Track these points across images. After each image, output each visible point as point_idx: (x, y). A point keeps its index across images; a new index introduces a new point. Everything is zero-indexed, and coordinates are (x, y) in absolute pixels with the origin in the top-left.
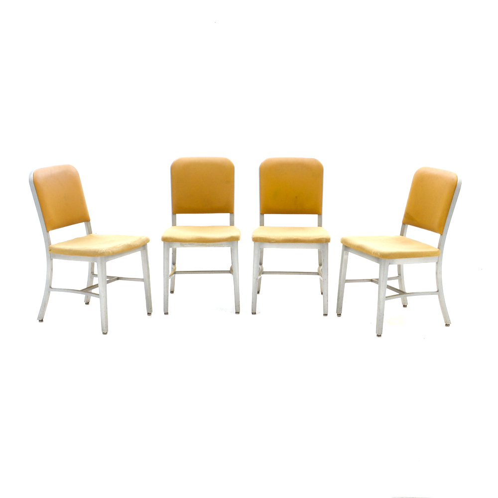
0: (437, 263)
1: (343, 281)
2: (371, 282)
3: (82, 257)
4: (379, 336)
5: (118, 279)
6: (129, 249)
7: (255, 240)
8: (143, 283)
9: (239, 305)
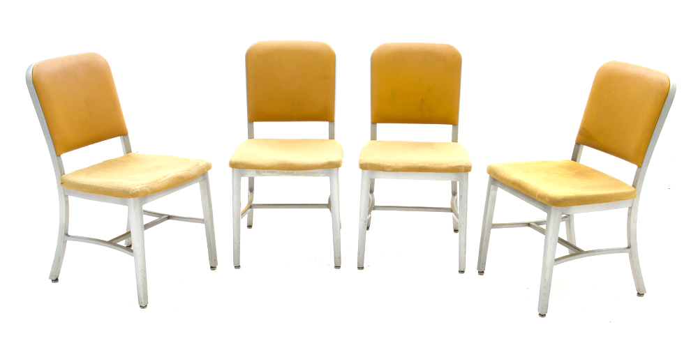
0: (630, 208)
1: (489, 226)
2: (527, 227)
3: (106, 197)
4: (542, 315)
5: (169, 217)
6: (180, 182)
7: (363, 167)
8: (202, 226)
9: (340, 258)
